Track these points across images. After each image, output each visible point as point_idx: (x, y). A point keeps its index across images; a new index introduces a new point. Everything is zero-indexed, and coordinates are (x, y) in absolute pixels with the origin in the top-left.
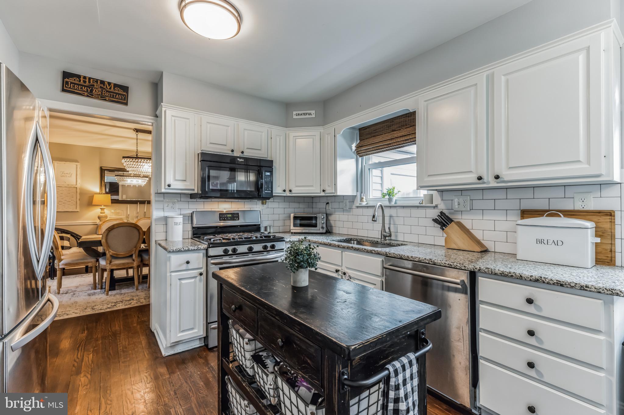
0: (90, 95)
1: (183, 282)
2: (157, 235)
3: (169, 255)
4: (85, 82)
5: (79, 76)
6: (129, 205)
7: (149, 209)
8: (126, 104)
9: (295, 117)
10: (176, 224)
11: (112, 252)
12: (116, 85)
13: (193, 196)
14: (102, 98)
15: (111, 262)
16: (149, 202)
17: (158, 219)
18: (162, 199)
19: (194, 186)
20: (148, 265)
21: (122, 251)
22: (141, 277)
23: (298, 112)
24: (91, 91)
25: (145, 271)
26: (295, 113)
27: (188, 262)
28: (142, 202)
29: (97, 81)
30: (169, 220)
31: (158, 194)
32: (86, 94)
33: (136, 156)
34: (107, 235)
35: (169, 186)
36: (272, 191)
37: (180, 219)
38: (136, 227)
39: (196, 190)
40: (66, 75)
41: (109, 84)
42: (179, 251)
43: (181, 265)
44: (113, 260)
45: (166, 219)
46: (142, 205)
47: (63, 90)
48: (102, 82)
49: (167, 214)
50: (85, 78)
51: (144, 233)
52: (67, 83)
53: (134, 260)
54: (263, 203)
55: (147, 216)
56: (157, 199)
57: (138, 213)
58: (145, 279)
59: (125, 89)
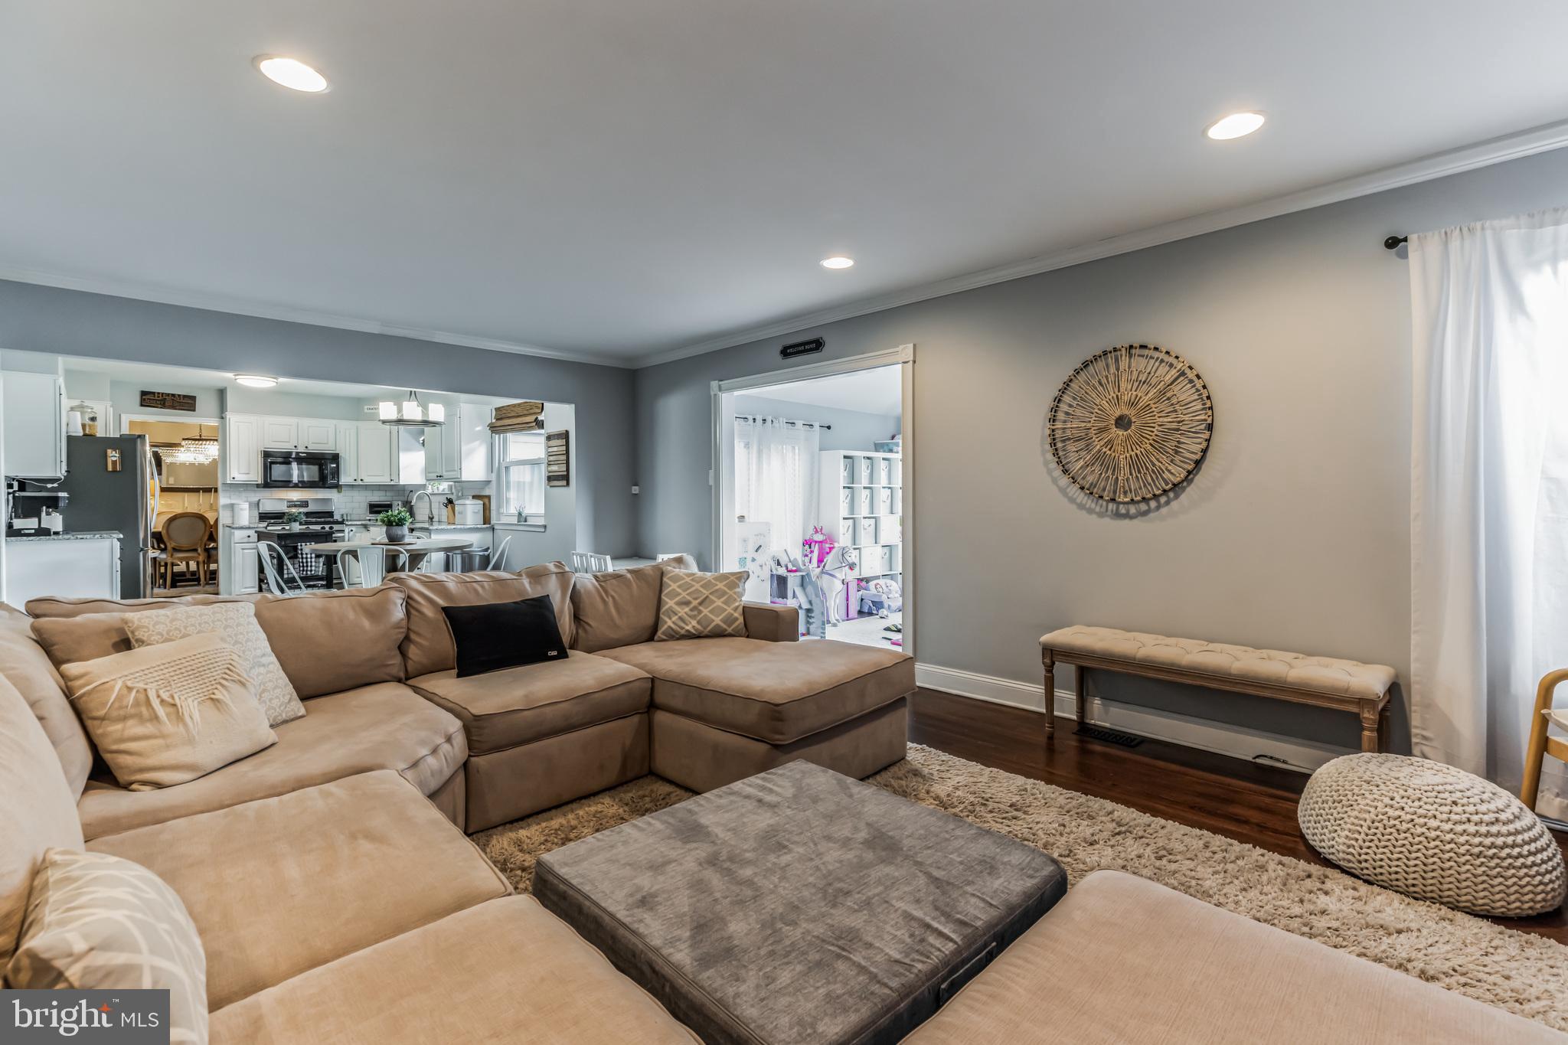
0: (164, 406)
1: (245, 551)
2: (224, 519)
3: (233, 531)
4: (159, 397)
5: (154, 393)
6: (186, 494)
7: (216, 499)
8: (194, 410)
9: (366, 411)
10: (242, 509)
11: (173, 544)
12: (185, 396)
13: (258, 486)
14: (173, 407)
15: (172, 555)
16: (216, 490)
17: (225, 506)
18: (229, 488)
19: (257, 477)
20: (216, 562)
21: (184, 542)
22: (208, 573)
23: (369, 407)
24: (164, 404)
25: (213, 566)
26: (366, 407)
27: (249, 537)
28: (207, 490)
29: (168, 395)
30: (235, 506)
31: (224, 484)
32: (160, 406)
33: (199, 437)
34: (169, 525)
35: (234, 478)
36: (338, 481)
37: (246, 506)
38: (201, 518)
39: (260, 481)
40: (144, 393)
41: (179, 395)
42: (242, 528)
43: (243, 538)
44: (175, 554)
45: (232, 507)
46: (207, 494)
47: (142, 405)
48: (173, 395)
49: (233, 502)
50: (159, 393)
51: (211, 527)
52: (144, 399)
53: (199, 554)
54: (339, 492)
55: (214, 507)
56: (224, 488)
57: (200, 505)
58: (213, 576)
59: (193, 398)
